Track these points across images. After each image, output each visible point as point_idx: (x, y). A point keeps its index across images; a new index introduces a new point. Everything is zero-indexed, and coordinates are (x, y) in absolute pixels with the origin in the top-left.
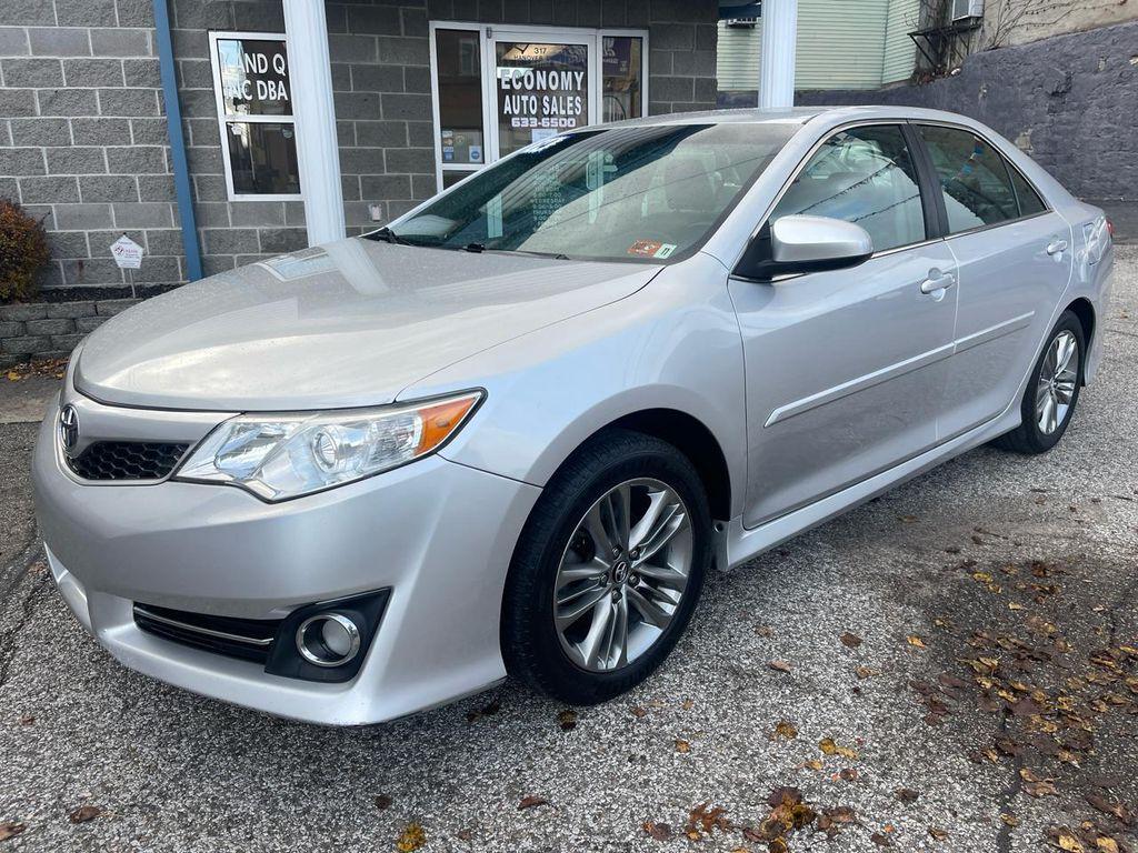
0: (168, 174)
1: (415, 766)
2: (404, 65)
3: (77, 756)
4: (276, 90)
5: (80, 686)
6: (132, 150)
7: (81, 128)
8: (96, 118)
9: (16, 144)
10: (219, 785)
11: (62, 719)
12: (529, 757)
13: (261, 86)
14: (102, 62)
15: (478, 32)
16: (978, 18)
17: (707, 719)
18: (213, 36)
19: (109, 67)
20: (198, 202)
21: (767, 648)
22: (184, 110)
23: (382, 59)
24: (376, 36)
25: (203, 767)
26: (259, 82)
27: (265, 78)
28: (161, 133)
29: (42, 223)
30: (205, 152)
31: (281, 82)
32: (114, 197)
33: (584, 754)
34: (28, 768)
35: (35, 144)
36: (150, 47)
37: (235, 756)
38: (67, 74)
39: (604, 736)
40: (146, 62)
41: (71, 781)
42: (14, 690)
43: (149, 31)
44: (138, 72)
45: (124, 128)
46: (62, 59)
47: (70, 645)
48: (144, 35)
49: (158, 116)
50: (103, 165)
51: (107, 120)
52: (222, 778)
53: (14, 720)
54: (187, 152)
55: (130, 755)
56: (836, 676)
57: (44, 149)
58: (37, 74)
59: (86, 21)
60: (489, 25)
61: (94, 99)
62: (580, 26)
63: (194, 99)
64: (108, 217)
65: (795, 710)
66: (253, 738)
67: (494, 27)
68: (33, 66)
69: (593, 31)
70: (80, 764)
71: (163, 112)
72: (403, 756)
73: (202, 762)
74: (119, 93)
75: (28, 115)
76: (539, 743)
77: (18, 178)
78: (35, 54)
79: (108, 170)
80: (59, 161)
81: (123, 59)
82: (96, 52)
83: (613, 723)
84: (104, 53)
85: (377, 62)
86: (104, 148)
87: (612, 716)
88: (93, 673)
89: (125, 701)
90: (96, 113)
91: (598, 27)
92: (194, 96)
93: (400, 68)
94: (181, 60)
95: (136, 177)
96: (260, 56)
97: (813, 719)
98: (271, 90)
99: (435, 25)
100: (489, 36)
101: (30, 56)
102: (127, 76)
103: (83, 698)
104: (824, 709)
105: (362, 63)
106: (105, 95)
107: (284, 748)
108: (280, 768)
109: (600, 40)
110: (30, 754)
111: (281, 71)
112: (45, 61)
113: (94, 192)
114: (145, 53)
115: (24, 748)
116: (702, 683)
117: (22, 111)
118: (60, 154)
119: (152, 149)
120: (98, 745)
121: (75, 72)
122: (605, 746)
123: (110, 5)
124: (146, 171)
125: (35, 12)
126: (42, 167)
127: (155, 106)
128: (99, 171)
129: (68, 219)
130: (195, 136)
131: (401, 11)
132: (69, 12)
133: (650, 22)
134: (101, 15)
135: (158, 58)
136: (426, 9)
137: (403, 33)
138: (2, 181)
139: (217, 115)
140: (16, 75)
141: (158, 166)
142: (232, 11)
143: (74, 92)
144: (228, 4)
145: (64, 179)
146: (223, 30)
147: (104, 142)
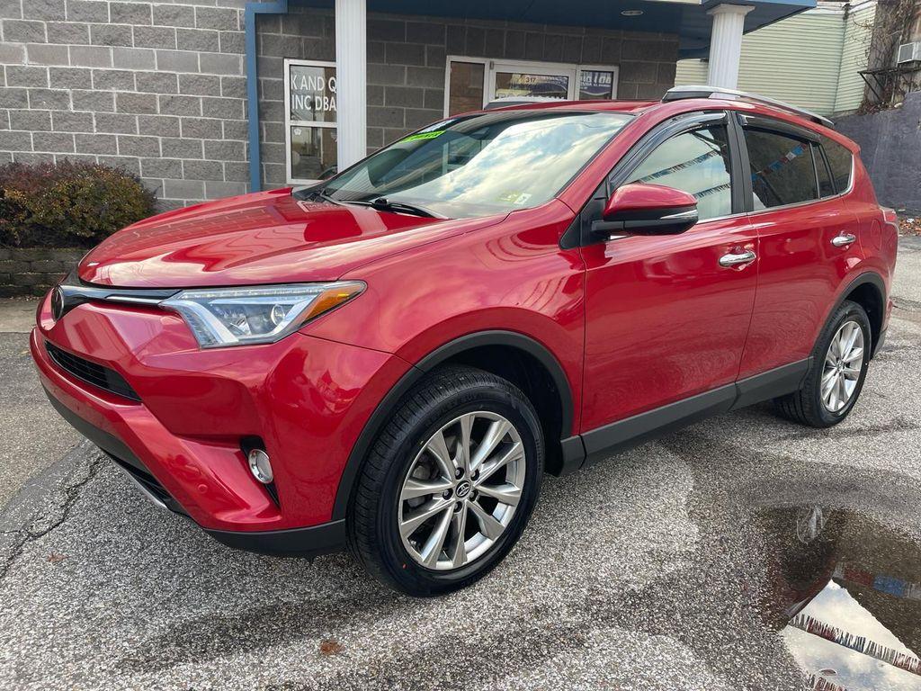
0: (246, 161)
1: (330, 618)
2: (424, 88)
3: (101, 578)
4: (329, 103)
5: (114, 530)
6: (222, 143)
7: (188, 125)
8: (199, 118)
9: (141, 133)
10: (191, 611)
11: (97, 551)
12: (415, 624)
13: (319, 100)
14: (206, 78)
15: (484, 65)
17: (559, 615)
18: (287, 62)
19: (210, 81)
20: (265, 183)
21: (622, 566)
22: (261, 115)
23: (409, 83)
24: (406, 66)
25: (183, 597)
26: (317, 97)
27: (321, 94)
28: (244, 133)
30: (273, 147)
31: (332, 98)
32: (205, 177)
33: (457, 627)
34: (67, 582)
35: (154, 135)
36: (241, 68)
37: (207, 593)
38: (181, 84)
39: (476, 616)
40: (238, 80)
41: (93, 595)
42: (69, 526)
43: (241, 56)
44: (231, 86)
45: (219, 128)
46: (178, 74)
47: (115, 499)
48: (237, 59)
49: (243, 119)
50: (201, 152)
51: (206, 120)
52: (195, 607)
53: (65, 548)
54: (261, 146)
55: (138, 582)
56: (673, 596)
57: (160, 138)
58: (160, 83)
59: (197, 46)
60: (493, 60)
61: (199, 103)
62: (564, 62)
63: (268, 107)
64: (202, 191)
65: (632, 617)
66: (223, 581)
67: (496, 61)
68: (157, 77)
69: (574, 66)
70: (102, 584)
71: (247, 116)
72: (323, 609)
73: (184, 593)
74: (216, 100)
75: (151, 113)
76: (426, 614)
77: (140, 158)
78: (159, 68)
79: (204, 156)
80: (170, 148)
81: (221, 76)
82: (202, 71)
83: (485, 607)
84: (208, 71)
85: (405, 85)
86: (203, 140)
87: (486, 601)
88: (126, 521)
89: (142, 544)
90: (199, 114)
91: (578, 63)
92: (269, 105)
93: (421, 90)
94: (262, 79)
95: (223, 163)
97: (645, 626)
98: (325, 103)
99: (451, 58)
100: (491, 68)
101: (157, 70)
102: (224, 88)
103: (115, 538)
104: (656, 621)
105: (395, 86)
106: (206, 102)
107: (242, 592)
108: (236, 605)
109: (579, 73)
110: (70, 573)
111: (334, 90)
112: (166, 74)
113: (195, 173)
114: (238, 73)
115: (67, 569)
116: (562, 586)
117: (146, 110)
118: (171, 143)
119: (236, 143)
120: (117, 572)
121: (187, 83)
122: (475, 624)
123: (215, 36)
124: (231, 159)
125: (162, 39)
126: (158, 152)
127: (241, 111)
128: (197, 157)
129: (173, 190)
130: (268, 135)
131: (426, 48)
132: (186, 40)
133: (621, 61)
134: (208, 43)
135: (246, 77)
136: (445, 46)
137: (426, 64)
138: (129, 159)
139: (284, 121)
140: (145, 83)
141: (240, 156)
142: (302, 44)
143: (185, 98)
144: (300, 39)
145: (173, 161)
146: (295, 58)
147: (202, 136)
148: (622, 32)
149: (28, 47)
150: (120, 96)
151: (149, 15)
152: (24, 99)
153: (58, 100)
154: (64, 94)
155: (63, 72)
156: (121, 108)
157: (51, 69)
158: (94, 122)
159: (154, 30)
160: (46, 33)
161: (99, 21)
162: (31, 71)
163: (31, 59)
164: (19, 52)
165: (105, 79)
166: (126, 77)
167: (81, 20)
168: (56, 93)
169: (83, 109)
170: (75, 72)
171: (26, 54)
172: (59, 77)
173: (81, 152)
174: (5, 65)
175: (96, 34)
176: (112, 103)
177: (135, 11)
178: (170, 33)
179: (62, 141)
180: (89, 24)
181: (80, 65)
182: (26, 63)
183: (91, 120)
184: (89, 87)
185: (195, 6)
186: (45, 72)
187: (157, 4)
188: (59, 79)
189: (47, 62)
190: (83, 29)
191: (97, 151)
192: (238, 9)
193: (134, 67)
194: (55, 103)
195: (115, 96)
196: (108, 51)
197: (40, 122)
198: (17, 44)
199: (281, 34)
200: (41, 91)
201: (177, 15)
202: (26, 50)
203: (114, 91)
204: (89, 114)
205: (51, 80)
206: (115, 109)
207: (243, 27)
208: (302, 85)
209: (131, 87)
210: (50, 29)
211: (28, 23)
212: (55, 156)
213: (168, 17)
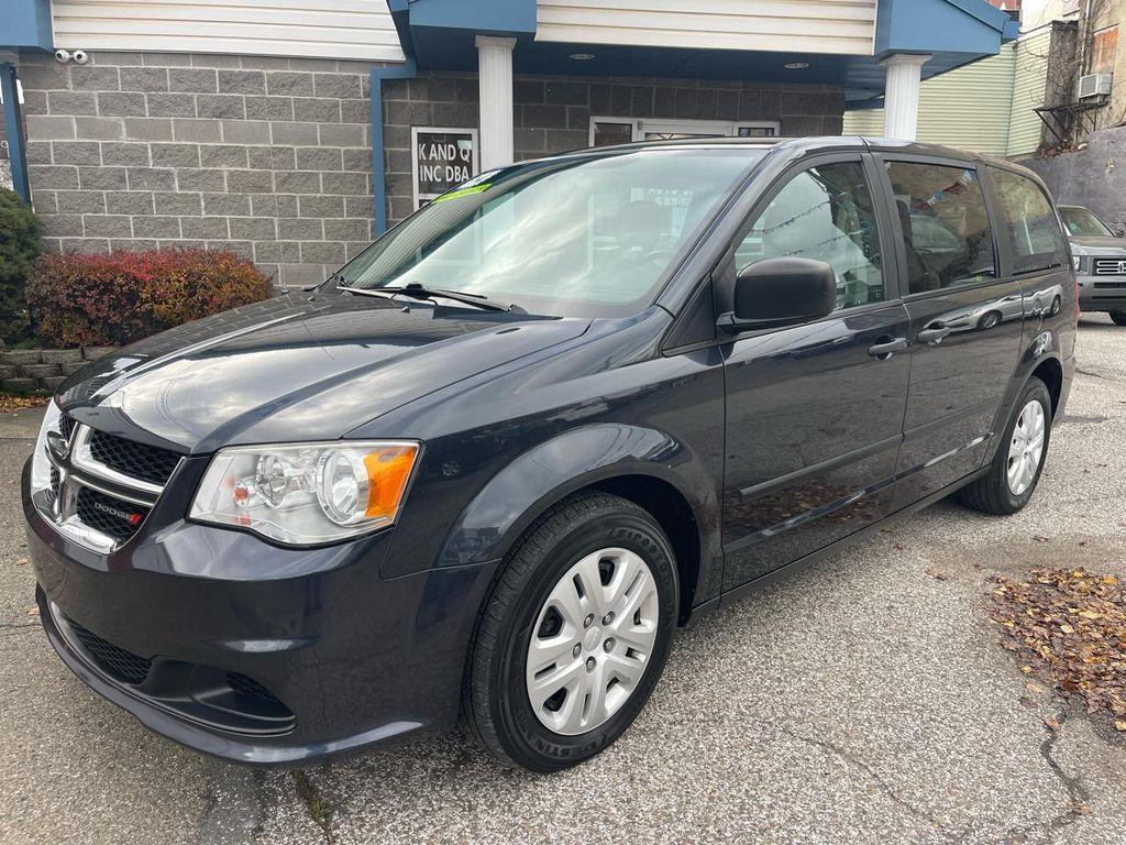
0: (371, 241)
4: (461, 173)
6: (344, 222)
7: (307, 203)
8: (318, 195)
9: (255, 214)
13: (450, 171)
14: (326, 151)
15: (631, 125)
16: (1106, 96)
18: (415, 131)
19: (331, 155)
22: (388, 189)
23: (550, 149)
24: (546, 130)
26: (448, 167)
27: (452, 164)
28: (367, 209)
29: (271, 279)
31: (465, 168)
32: (326, 260)
35: (269, 215)
36: (365, 139)
38: (299, 159)
40: (361, 151)
43: (364, 126)
44: (354, 160)
45: (339, 204)
46: (296, 148)
48: (360, 129)
49: (367, 195)
50: (321, 233)
51: (326, 198)
54: (388, 224)
57: (276, 219)
58: (275, 159)
59: (317, 117)
60: (641, 119)
61: (318, 179)
62: (719, 119)
63: (395, 181)
64: (322, 275)
67: (644, 120)
68: (272, 152)
69: (730, 123)
71: (371, 191)
74: (337, 176)
75: (266, 191)
77: (254, 242)
78: (275, 143)
79: (324, 237)
80: (287, 230)
81: (343, 149)
82: (323, 143)
84: (328, 144)
86: (323, 220)
90: (319, 191)
91: (735, 119)
92: (396, 179)
94: (388, 149)
95: (345, 244)
96: (450, 146)
98: (457, 174)
99: (595, 120)
100: (639, 129)
101: (271, 144)
102: (346, 162)
106: (327, 177)
109: (736, 131)
111: (466, 158)
112: (282, 149)
113: (312, 255)
114: (361, 144)
117: (261, 188)
118: (289, 224)
119: (359, 222)
121: (305, 158)
123: (336, 105)
124: (354, 239)
125: (278, 110)
126: (273, 234)
127: (365, 187)
128: (317, 238)
129: (290, 277)
130: (394, 211)
131: (567, 110)
132: (305, 111)
133: (782, 116)
134: (329, 113)
135: (371, 148)
136: (588, 106)
137: (567, 126)
138: (241, 243)
139: (412, 194)
140: (258, 161)
141: (363, 235)
142: (432, 110)
143: (303, 175)
144: (429, 105)
145: (289, 244)
146: (422, 126)
147: (323, 215)
148: (782, 85)
149: (127, 121)
150: (231, 174)
151: (261, 84)
152: (122, 179)
153: (162, 180)
154: (169, 173)
155: (166, 148)
156: (233, 188)
157: (153, 146)
158: (203, 204)
159: (268, 100)
160: (146, 105)
161: (206, 91)
162: (128, 148)
163: (129, 135)
164: (115, 128)
165: (215, 156)
166: (237, 153)
167: (186, 90)
168: (159, 172)
169: (189, 189)
170: (180, 149)
171: (124, 129)
172: (162, 154)
173: (188, 237)
174: (100, 142)
175: (203, 107)
176: (222, 181)
177: (246, 79)
178: (286, 103)
179: (168, 226)
180: (195, 95)
181: (186, 140)
182: (124, 139)
183: (199, 201)
184: (196, 165)
185: (313, 73)
186: (146, 148)
187: (271, 72)
188: (161, 157)
189: (148, 138)
190: (189, 100)
191: (206, 236)
192: (361, 75)
193: (247, 141)
194: (159, 183)
195: (225, 174)
196: (218, 126)
197: (141, 206)
198: (114, 118)
199: (408, 100)
200: (141, 171)
201: (293, 84)
202: (123, 124)
203: (224, 168)
204: (197, 195)
205: (153, 156)
206: (226, 190)
207: (367, 95)
208: (432, 155)
209: (244, 164)
210: (151, 100)
211: (127, 95)
212: (159, 241)
213: (283, 85)
